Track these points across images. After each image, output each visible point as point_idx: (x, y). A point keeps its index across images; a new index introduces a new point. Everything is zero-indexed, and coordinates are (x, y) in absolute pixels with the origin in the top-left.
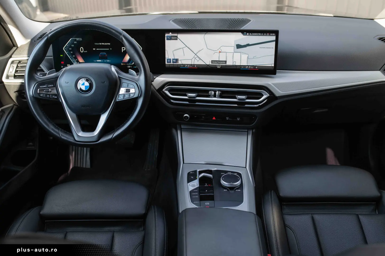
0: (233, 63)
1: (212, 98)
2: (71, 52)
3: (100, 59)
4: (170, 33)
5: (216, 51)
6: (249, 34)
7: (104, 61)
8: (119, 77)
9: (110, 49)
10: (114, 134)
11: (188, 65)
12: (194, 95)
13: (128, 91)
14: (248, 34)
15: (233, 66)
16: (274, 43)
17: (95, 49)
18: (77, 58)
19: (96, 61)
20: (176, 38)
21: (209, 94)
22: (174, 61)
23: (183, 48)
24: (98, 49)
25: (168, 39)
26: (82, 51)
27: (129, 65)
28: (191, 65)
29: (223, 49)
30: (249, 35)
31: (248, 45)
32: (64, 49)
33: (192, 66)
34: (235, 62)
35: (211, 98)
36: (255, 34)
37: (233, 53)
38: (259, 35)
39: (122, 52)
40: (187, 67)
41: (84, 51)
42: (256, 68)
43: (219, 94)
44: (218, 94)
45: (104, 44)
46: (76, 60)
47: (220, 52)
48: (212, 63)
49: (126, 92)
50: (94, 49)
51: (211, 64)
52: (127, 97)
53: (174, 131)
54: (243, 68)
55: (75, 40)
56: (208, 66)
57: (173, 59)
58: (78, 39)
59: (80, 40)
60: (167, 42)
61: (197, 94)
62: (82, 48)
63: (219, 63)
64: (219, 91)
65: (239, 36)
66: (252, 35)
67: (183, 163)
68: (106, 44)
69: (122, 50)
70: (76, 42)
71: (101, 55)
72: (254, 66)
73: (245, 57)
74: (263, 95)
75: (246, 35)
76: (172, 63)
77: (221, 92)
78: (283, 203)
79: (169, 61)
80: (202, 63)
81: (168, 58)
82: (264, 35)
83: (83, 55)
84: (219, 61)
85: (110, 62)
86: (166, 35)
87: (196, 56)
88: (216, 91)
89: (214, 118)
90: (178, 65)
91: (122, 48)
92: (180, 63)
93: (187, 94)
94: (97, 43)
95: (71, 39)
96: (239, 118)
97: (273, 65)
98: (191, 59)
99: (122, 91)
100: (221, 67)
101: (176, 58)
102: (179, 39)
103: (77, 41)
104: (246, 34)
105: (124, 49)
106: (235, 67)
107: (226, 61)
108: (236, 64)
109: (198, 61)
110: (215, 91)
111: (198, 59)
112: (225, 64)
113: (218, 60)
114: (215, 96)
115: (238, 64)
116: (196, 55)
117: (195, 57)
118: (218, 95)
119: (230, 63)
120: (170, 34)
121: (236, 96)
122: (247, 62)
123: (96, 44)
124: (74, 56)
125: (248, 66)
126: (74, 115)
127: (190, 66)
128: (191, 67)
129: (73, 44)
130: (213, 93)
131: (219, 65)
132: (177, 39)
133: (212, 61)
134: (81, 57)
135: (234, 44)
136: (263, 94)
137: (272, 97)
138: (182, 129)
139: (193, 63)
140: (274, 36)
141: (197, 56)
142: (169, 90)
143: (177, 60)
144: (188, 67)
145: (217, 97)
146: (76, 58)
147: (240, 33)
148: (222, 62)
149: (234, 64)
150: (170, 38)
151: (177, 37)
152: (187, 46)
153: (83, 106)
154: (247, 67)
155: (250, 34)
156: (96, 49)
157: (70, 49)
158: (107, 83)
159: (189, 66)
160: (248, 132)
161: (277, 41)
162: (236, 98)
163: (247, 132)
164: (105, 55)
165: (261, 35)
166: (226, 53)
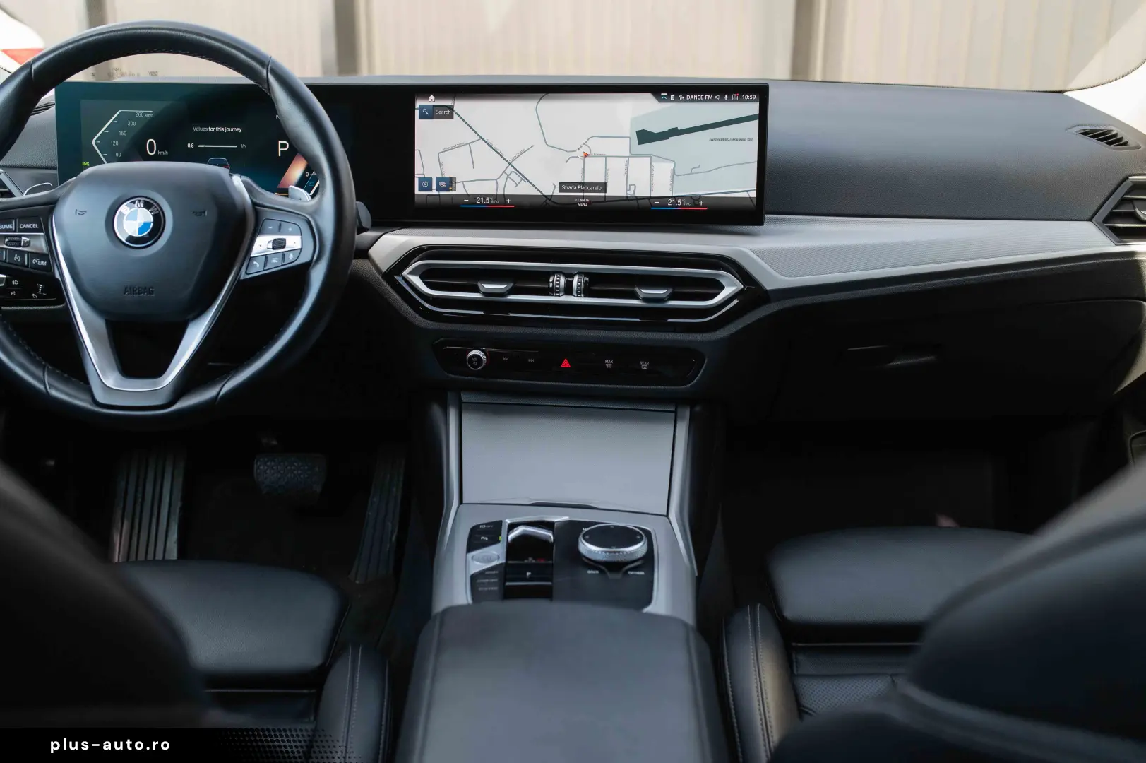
0: (627, 190)
1: (559, 296)
2: (118, 154)
4: (432, 97)
5: (575, 151)
6: (676, 97)
8: (254, 204)
9: (239, 146)
10: (226, 383)
11: (485, 199)
12: (500, 287)
13: (279, 244)
14: (673, 97)
15: (627, 198)
16: (756, 123)
17: (193, 146)
20: (449, 113)
21: (549, 285)
22: (442, 184)
23: (469, 144)
24: (203, 146)
25: (422, 116)
26: (151, 151)
28: (496, 197)
29: (596, 146)
30: (677, 100)
31: (674, 132)
32: (96, 144)
33: (497, 202)
34: (632, 187)
35: (556, 296)
36: (696, 97)
37: (628, 157)
38: (708, 101)
39: (279, 155)
40: (481, 204)
41: (157, 152)
42: (701, 203)
43: (581, 282)
44: (578, 282)
45: (222, 129)
47: (586, 155)
48: (561, 190)
49: (273, 248)
50: (189, 146)
51: (557, 193)
52: (275, 263)
53: (436, 410)
54: (657, 205)
55: (132, 117)
56: (548, 201)
57: (438, 180)
58: (140, 113)
59: (149, 117)
60: (421, 126)
61: (511, 285)
62: (151, 143)
63: (583, 191)
64: (580, 273)
65: (647, 103)
66: (685, 101)
67: (461, 502)
68: (228, 130)
69: (280, 149)
70: (133, 123)
72: (694, 200)
73: (663, 171)
74: (722, 288)
75: (668, 100)
76: (434, 192)
77: (587, 279)
78: (794, 644)
79: (425, 184)
80: (531, 191)
81: (422, 176)
82: (722, 100)
84: (583, 184)
86: (419, 103)
87: (510, 169)
88: (572, 276)
89: (566, 364)
90: (452, 199)
91: (280, 142)
92: (459, 190)
93: (479, 284)
94: (202, 127)
95: (119, 111)
96: (648, 363)
97: (754, 194)
98: (496, 180)
99: (262, 244)
100: (589, 203)
101: (447, 176)
102: (458, 114)
103: (138, 120)
104: (668, 97)
105: (283, 146)
106: (634, 203)
107: (605, 185)
108: (638, 194)
109: (517, 185)
110: (569, 275)
111: (517, 179)
112: (603, 194)
113: (580, 180)
114: (568, 290)
115: (642, 191)
116: (510, 164)
117: (508, 172)
118: (578, 286)
119: (616, 189)
120: (432, 101)
121: (637, 289)
122: (672, 185)
123: (198, 129)
125: (675, 198)
126: (100, 323)
127: (492, 202)
128: (496, 204)
129: (125, 127)
130: (563, 280)
131: (583, 197)
132: (451, 117)
133: (561, 184)
135: (629, 131)
136: (723, 282)
137: (753, 293)
138: (463, 405)
139: (500, 192)
140: (753, 101)
141: (514, 170)
142: (422, 274)
143: (451, 182)
144: (486, 204)
145: (575, 293)
147: (649, 97)
148: (591, 188)
149: (631, 193)
150: (430, 114)
151: (451, 108)
152: (481, 138)
153: (130, 289)
154: (672, 203)
155: (681, 97)
156: (196, 146)
158: (211, 216)
159: (491, 200)
160: (676, 412)
161: (763, 117)
162: (635, 296)
163: (673, 414)
165: (714, 100)
166: (606, 157)
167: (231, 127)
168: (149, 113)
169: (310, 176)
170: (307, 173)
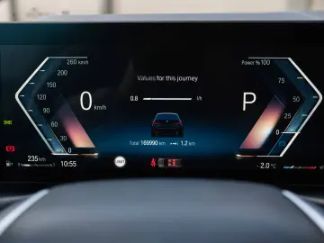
2: (46, 110)
3: (153, 136)
7: (168, 143)
9: (194, 99)
17: (136, 98)
18: (66, 134)
19: (137, 144)
24: (149, 99)
26: (86, 106)
27: (265, 160)
32: (20, 97)
39: (244, 109)
41: (93, 107)
45: (173, 78)
46: (63, 138)
50: (132, 98)
55: (63, 65)
58: (72, 61)
59: (83, 65)
62: (86, 96)
68: (180, 79)
69: (245, 102)
70: (64, 73)
71: (161, 121)
83: (90, 123)
85: (193, 147)
91: (245, 94)
94: (148, 76)
95: (47, 59)
103: (70, 68)
105: (249, 98)
123: (144, 78)
124: (54, 124)
129: (54, 78)
134: (80, 126)
146: (61, 132)
156: (140, 99)
157: (43, 97)
164: (174, 121)
167: (184, 76)
168: (84, 60)
169: (280, 134)
170: (278, 132)
